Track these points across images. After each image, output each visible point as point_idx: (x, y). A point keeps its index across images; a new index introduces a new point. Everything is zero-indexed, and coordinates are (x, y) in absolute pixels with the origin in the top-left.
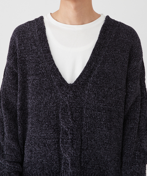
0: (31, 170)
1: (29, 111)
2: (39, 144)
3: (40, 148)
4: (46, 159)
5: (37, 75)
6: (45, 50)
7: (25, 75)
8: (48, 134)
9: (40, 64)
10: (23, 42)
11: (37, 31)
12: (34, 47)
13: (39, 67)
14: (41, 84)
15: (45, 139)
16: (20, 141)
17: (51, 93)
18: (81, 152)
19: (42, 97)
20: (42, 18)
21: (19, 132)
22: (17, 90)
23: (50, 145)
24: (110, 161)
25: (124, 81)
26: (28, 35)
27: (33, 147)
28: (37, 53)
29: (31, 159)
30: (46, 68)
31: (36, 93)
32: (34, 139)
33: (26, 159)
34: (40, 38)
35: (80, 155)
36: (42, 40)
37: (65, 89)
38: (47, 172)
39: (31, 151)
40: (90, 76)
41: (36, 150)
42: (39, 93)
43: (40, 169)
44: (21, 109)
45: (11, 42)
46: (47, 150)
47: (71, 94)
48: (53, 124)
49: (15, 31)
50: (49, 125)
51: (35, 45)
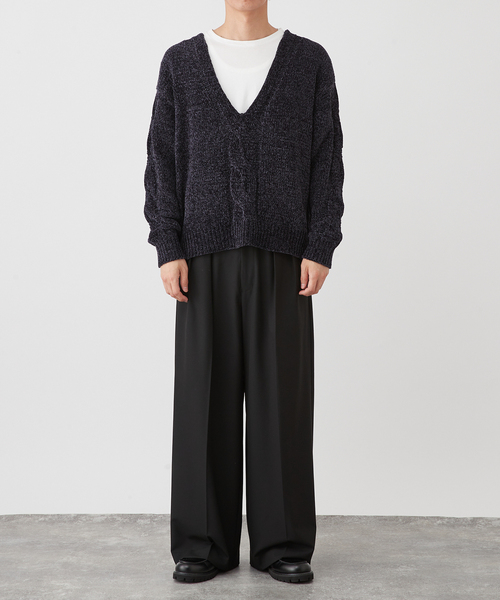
0: (194, 225)
1: (191, 152)
2: (203, 192)
3: (205, 196)
4: (213, 209)
5: (198, 104)
7: (183, 108)
8: (214, 178)
10: (179, 65)
14: (204, 115)
15: (211, 185)
16: (178, 191)
17: (217, 125)
18: (257, 198)
19: (206, 132)
20: (202, 35)
21: (178, 180)
22: (173, 127)
23: (217, 191)
24: (295, 210)
25: (310, 111)
27: (196, 196)
28: (198, 76)
29: (194, 211)
33: (187, 214)
35: (256, 201)
37: (235, 120)
38: (214, 225)
39: (193, 202)
40: (267, 104)
41: (199, 200)
42: (202, 127)
43: (205, 222)
44: (180, 151)
45: (162, 67)
46: (214, 198)
47: (243, 126)
48: (220, 164)
49: (167, 53)
50: (215, 167)
51: (195, 67)
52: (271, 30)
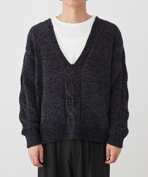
0: (46, 125)
1: (44, 85)
2: (51, 107)
3: (52, 110)
4: (57, 117)
5: (48, 59)
6: (54, 41)
7: (40, 60)
8: (57, 100)
9: (50, 51)
10: (37, 37)
11: (47, 29)
12: (46, 40)
13: (50, 53)
14: (51, 65)
15: (55, 103)
16: (38, 106)
17: (59, 71)
18: (81, 111)
19: (52, 74)
20: (50, 20)
21: (37, 100)
22: (35, 71)
23: (59, 107)
24: (102, 117)
25: (110, 61)
26: (41, 32)
27: (47, 110)
28: (48, 43)
29: (46, 118)
30: (54, 54)
31: (49, 72)
32: (48, 104)
33: (42, 119)
34: (49, 33)
35: (80, 113)
36: (51, 35)
37: (68, 68)
38: (57, 126)
39: (46, 113)
40: (86, 59)
41: (49, 112)
42: (50, 72)
43: (52, 124)
44: (38, 84)
45: (28, 38)
46: (57, 111)
47: (73, 72)
48: (61, 92)
49: (31, 30)
50: (58, 94)
51: (46, 38)
52: (88, 17)
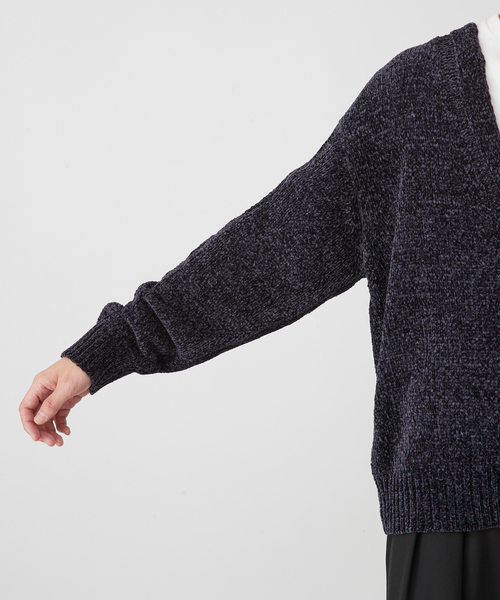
0: (430, 460)
2: (458, 389)
3: (462, 401)
4: (480, 433)
5: (456, 194)
6: (482, 124)
8: (487, 362)
9: (466, 163)
10: (414, 98)
11: (460, 69)
12: (449, 116)
13: (464, 171)
14: (468, 220)
15: (479, 376)
19: (471, 256)
20: (472, 29)
23: (492, 394)
26: (432, 79)
27: (440, 397)
28: (457, 132)
29: (432, 429)
30: (483, 176)
31: (455, 244)
32: (444, 374)
34: (467, 89)
36: (473, 96)
38: (480, 468)
39: (433, 408)
41: (447, 406)
42: (463, 246)
43: (458, 459)
46: (483, 408)
50: (490, 338)
51: (452, 109)
